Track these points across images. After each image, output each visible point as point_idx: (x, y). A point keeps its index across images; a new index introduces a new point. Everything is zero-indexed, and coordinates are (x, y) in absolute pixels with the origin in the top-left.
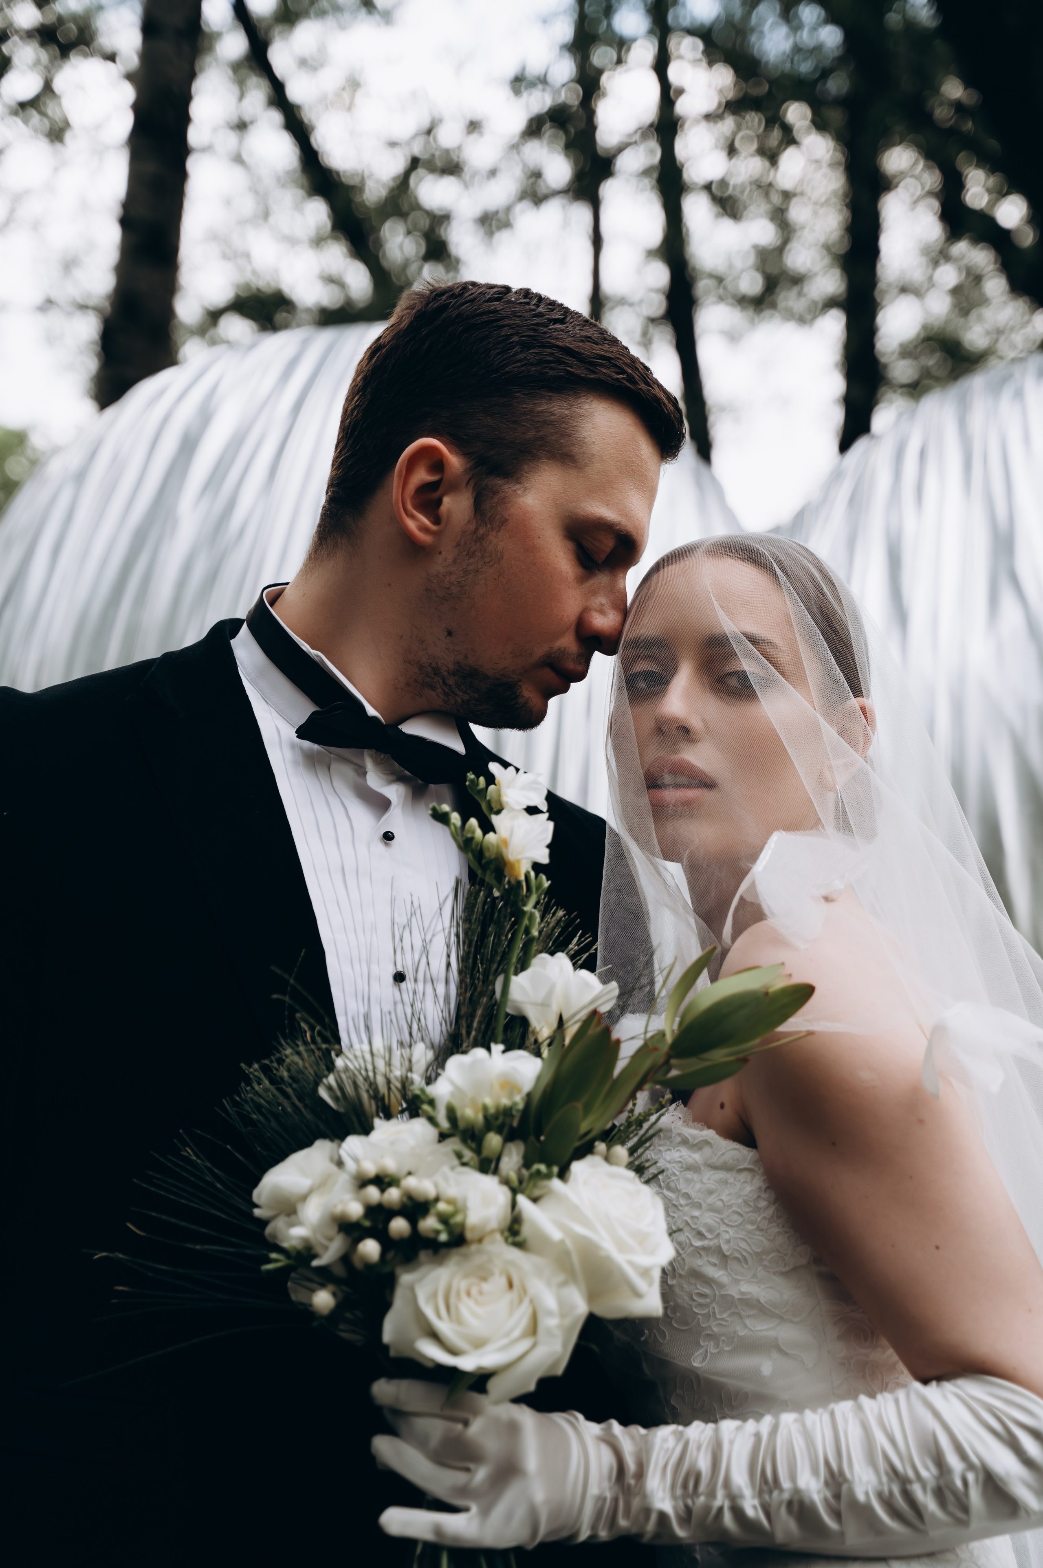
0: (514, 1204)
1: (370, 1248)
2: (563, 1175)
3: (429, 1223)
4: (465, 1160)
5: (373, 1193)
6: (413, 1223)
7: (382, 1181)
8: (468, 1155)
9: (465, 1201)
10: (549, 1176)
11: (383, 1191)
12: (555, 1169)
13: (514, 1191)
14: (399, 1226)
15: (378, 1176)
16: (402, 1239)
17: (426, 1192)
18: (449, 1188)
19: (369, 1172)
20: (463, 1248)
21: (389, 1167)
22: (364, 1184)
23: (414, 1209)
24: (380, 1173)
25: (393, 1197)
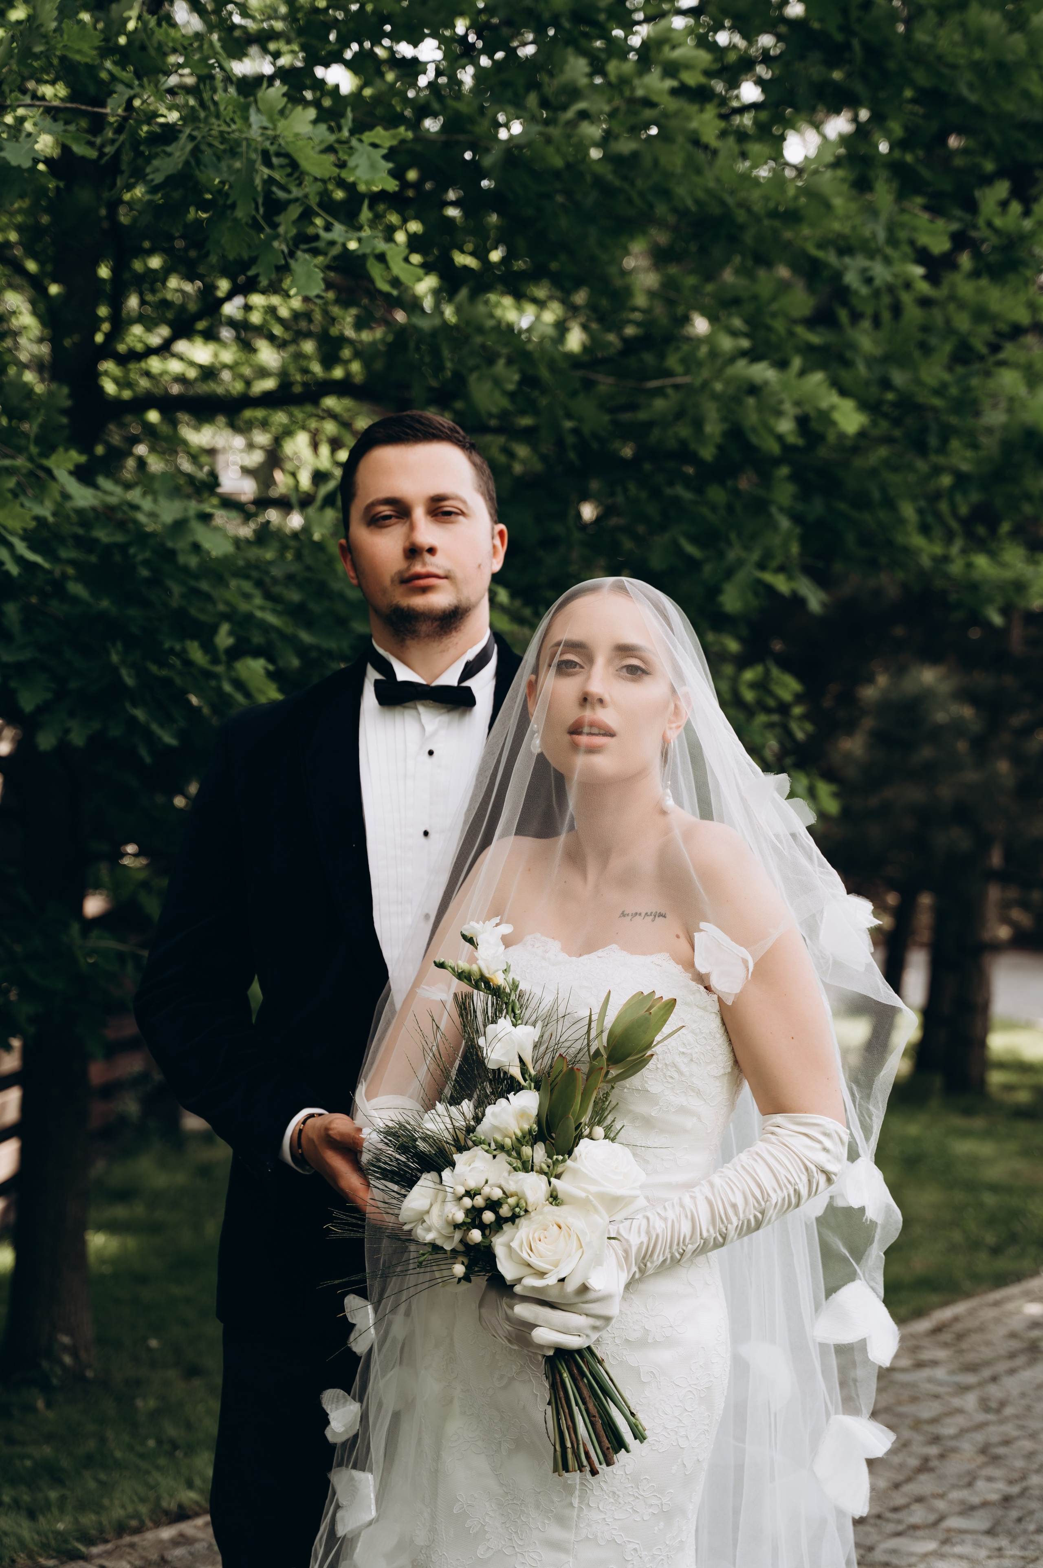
0: (550, 1184)
1: (476, 1235)
2: (571, 1157)
4: (514, 1166)
5: (467, 1202)
6: (496, 1213)
7: (470, 1194)
8: (515, 1163)
9: (523, 1193)
10: (564, 1160)
11: (472, 1199)
12: (566, 1156)
13: (548, 1177)
14: (488, 1217)
15: (466, 1191)
16: (491, 1223)
17: (497, 1194)
18: (511, 1187)
19: (461, 1190)
20: (527, 1216)
21: (472, 1184)
22: (461, 1198)
23: (493, 1205)
24: (468, 1189)
25: (479, 1201)
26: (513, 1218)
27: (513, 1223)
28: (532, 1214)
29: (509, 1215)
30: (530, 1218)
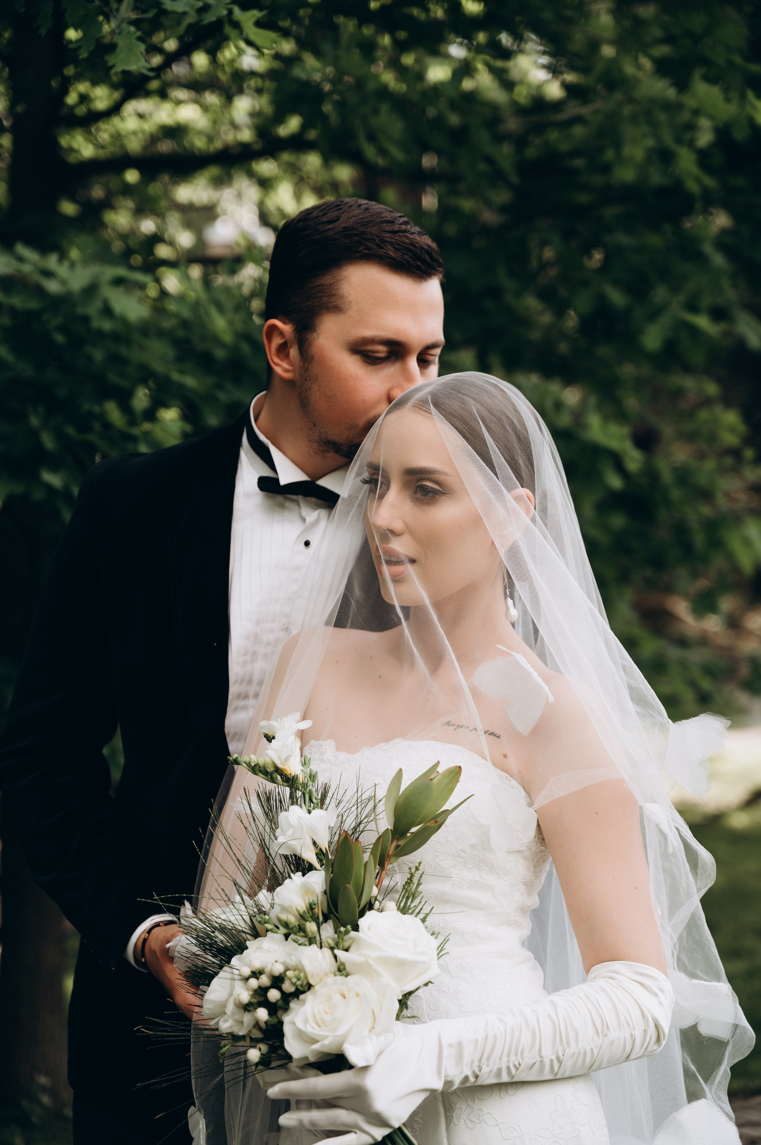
0: (335, 957)
1: (262, 1014)
2: (356, 928)
3: (287, 987)
4: (300, 942)
5: (254, 983)
6: (280, 989)
7: (256, 974)
8: (302, 940)
9: (302, 964)
10: (347, 932)
11: (258, 979)
12: (349, 927)
13: (332, 949)
14: (274, 995)
15: (252, 972)
16: (278, 1001)
17: (278, 969)
18: (292, 962)
19: (246, 971)
20: (312, 990)
21: (257, 965)
22: (247, 979)
23: (277, 981)
24: (254, 970)
25: (265, 980)
26: (298, 993)
27: (298, 998)
28: (317, 988)
29: (292, 989)
30: (315, 993)
